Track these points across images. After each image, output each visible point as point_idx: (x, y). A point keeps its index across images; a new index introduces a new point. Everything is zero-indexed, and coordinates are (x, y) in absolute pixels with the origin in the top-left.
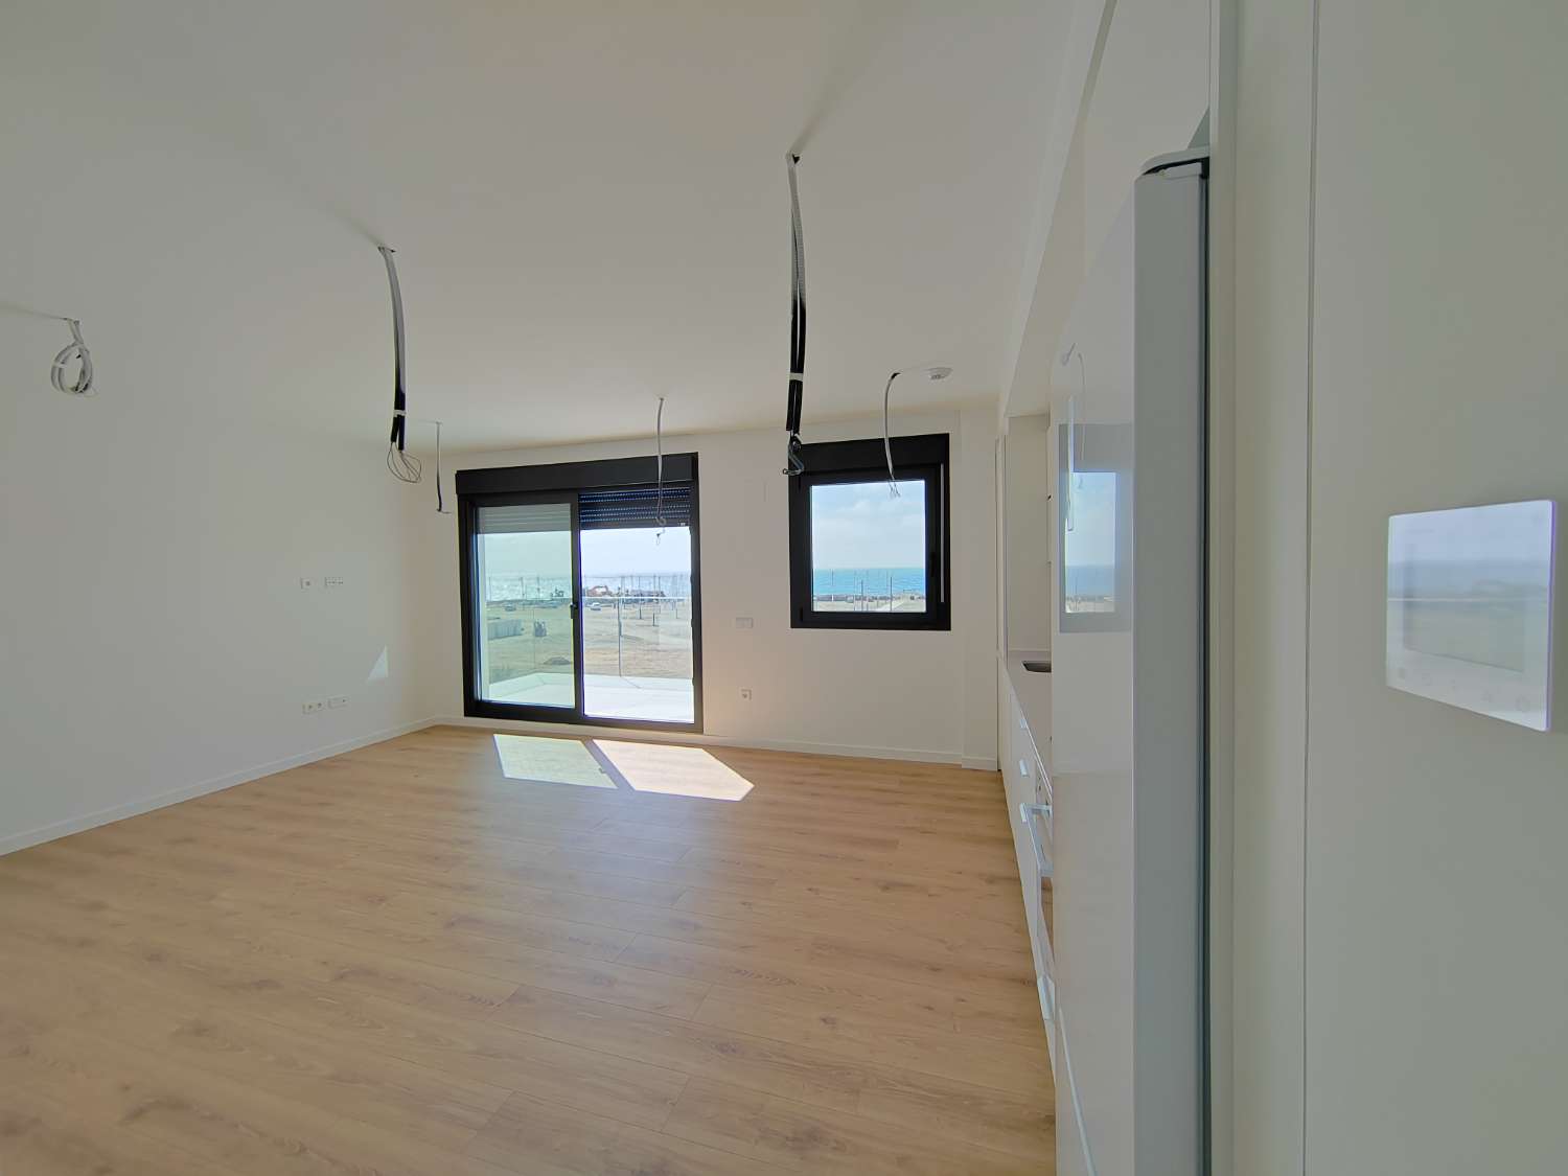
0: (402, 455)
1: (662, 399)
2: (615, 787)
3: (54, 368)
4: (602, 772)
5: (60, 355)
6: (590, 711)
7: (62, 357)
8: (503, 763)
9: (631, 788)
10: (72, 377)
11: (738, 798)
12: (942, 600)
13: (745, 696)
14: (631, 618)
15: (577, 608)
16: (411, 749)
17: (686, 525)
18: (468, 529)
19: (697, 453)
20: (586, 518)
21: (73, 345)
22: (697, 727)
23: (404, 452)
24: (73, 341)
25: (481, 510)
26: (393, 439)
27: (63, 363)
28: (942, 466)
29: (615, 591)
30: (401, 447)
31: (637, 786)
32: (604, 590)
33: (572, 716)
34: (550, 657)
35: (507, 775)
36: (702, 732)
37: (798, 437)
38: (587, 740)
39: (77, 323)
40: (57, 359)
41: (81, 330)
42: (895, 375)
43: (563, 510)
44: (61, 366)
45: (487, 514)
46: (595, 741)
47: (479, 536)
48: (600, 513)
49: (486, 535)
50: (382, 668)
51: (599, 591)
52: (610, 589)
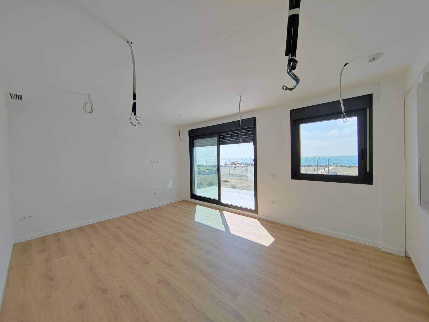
0: (135, 116)
1: (241, 97)
2: (225, 230)
3: (84, 107)
4: (222, 224)
5: (85, 103)
6: (223, 201)
7: (85, 104)
8: (196, 215)
9: (230, 232)
10: (88, 109)
11: (268, 245)
12: (368, 170)
13: (273, 203)
14: (244, 170)
15: (219, 169)
16: (177, 207)
17: (252, 142)
18: (192, 146)
19: (256, 117)
20: (222, 141)
21: (89, 100)
22: (256, 211)
23: (136, 115)
24: (88, 99)
25: (195, 140)
26: (133, 111)
27: (86, 105)
28: (368, 110)
29: (240, 163)
30: (135, 114)
31: (232, 232)
32: (237, 162)
33: (217, 202)
34: (223, 180)
35: (196, 220)
36: (257, 213)
37: (296, 59)
38: (221, 210)
39: (89, 95)
40: (84, 104)
41: (90, 96)
42: (346, 65)
43: (215, 139)
44: (85, 106)
45: (197, 142)
46: (223, 211)
47: (194, 148)
48: (225, 140)
49: (197, 148)
50: (170, 185)
51: (236, 163)
52: (239, 162)
